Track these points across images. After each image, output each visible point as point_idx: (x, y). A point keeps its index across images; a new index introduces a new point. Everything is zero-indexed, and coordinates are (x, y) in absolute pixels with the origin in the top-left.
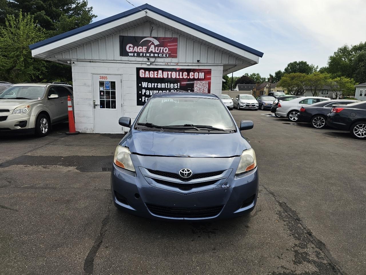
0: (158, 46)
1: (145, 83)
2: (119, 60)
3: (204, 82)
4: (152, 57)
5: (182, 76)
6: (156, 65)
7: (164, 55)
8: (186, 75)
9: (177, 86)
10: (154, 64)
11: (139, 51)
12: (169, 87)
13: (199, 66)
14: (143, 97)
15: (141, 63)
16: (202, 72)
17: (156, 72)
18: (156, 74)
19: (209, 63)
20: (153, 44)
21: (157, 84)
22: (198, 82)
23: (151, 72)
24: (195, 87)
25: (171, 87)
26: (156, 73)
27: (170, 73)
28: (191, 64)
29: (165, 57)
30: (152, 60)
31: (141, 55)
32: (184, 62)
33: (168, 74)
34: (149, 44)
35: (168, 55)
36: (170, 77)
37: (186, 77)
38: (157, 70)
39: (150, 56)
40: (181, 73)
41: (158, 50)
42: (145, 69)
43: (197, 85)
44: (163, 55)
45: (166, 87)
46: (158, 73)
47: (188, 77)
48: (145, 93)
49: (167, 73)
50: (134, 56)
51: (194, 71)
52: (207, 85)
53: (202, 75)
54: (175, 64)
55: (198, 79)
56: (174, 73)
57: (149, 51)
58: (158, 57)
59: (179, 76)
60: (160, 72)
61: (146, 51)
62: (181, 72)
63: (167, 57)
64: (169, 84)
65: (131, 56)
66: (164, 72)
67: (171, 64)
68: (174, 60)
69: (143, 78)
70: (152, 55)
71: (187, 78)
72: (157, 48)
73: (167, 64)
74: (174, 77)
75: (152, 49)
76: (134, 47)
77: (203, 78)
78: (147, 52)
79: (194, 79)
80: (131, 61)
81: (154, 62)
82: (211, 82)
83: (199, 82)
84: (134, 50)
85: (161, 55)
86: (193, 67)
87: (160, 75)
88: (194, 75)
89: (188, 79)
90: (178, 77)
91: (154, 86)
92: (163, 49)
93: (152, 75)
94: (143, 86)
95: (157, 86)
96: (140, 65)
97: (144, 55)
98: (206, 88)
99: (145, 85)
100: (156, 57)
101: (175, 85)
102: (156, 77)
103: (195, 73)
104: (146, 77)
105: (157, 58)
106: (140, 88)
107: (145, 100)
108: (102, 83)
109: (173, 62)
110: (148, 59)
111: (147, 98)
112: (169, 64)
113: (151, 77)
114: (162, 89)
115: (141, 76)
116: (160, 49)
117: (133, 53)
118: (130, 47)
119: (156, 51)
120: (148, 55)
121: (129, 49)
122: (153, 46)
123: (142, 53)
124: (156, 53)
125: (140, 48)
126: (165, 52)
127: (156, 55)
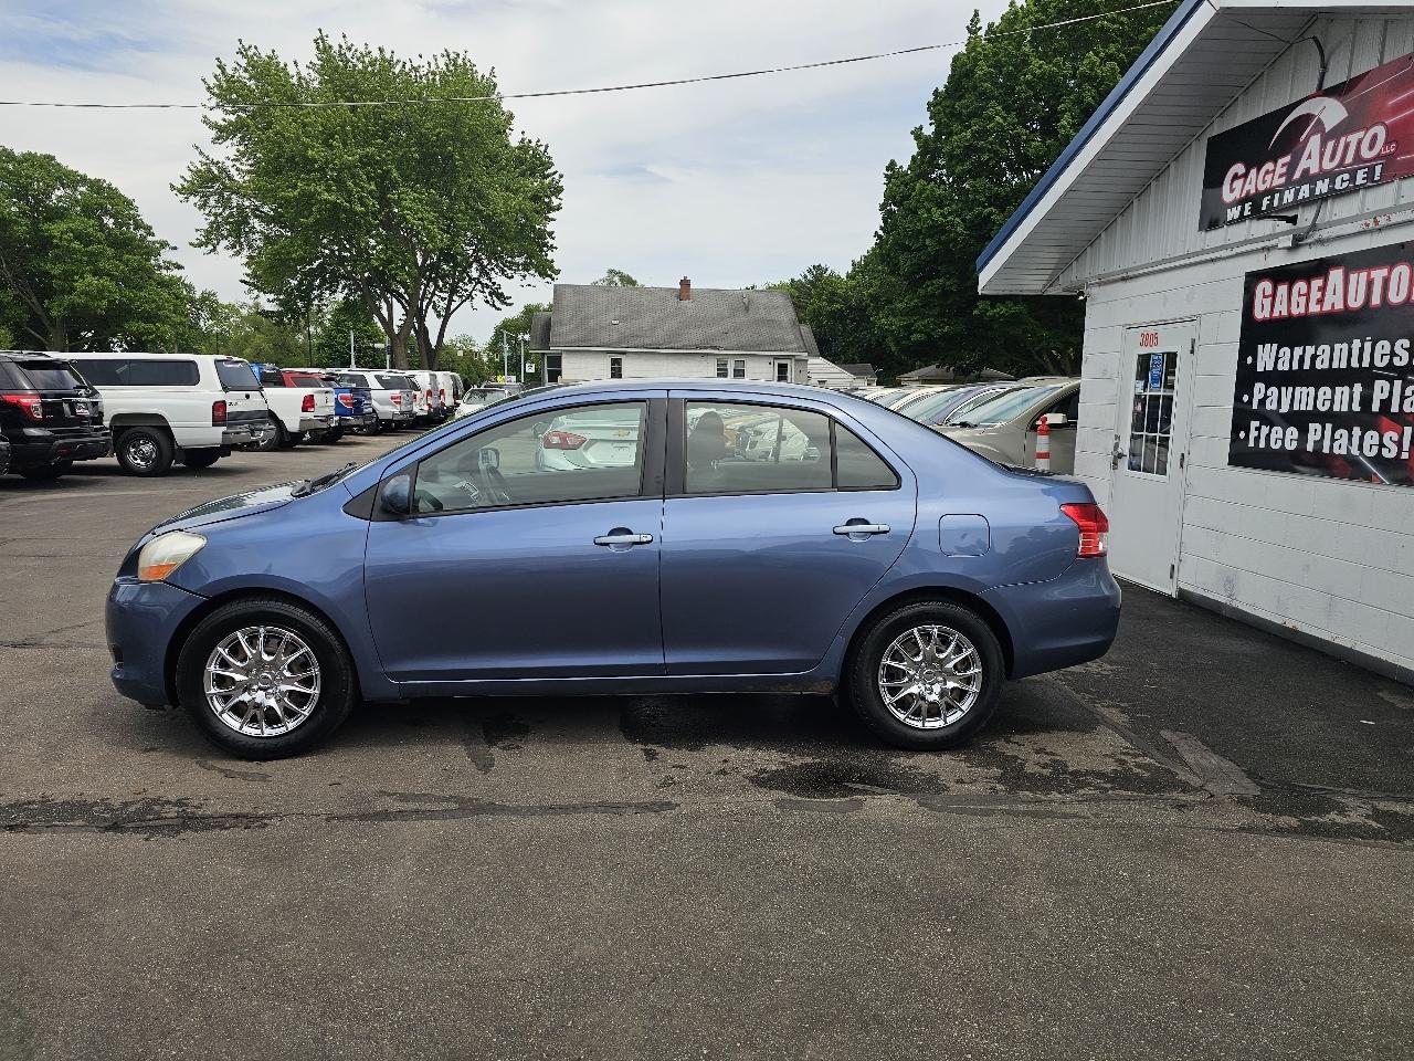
0: (1337, 133)
1: (1268, 347)
2: (1182, 257)
4: (1305, 203)
6: (1321, 242)
7: (1360, 178)
9: (1410, 350)
10: (1315, 236)
11: (1262, 188)
12: (1366, 364)
14: (1254, 424)
15: (1263, 244)
17: (1317, 283)
18: (1315, 295)
20: (1319, 126)
21: (1316, 350)
23: (1301, 286)
25: (1378, 363)
26: (1320, 289)
27: (1378, 275)
29: (1365, 187)
30: (1306, 217)
31: (1264, 208)
33: (1370, 284)
34: (1303, 137)
36: (1376, 300)
38: (1319, 269)
39: (1297, 204)
41: (1332, 158)
42: (1278, 276)
44: (1353, 178)
45: (1355, 364)
46: (1323, 289)
48: (1262, 403)
49: (1369, 275)
50: (1242, 218)
56: (1401, 273)
57: (1297, 175)
58: (1334, 194)
60: (1336, 275)
61: (1283, 180)
63: (1379, 184)
64: (1368, 346)
65: (1233, 222)
66: (1353, 277)
67: (1395, 218)
69: (1265, 322)
70: (1305, 191)
72: (1330, 144)
73: (1371, 224)
74: (1395, 297)
75: (1312, 157)
76: (1245, 176)
78: (1289, 183)
80: (1231, 247)
81: (1314, 227)
84: (1247, 188)
85: (1346, 176)
87: (1337, 293)
91: (1302, 359)
92: (1360, 142)
93: (1298, 300)
94: (1260, 369)
95: (1314, 357)
96: (1261, 256)
97: (1276, 203)
99: (1266, 357)
100: (1324, 198)
101: (1401, 344)
102: (1314, 308)
104: (1276, 314)
105: (1329, 202)
106: (1247, 377)
107: (1257, 439)
108: (1144, 363)
109: (1403, 201)
110: (1293, 220)
111: (1265, 430)
112: (1383, 221)
113: (1295, 311)
114: (1334, 378)
115: (1259, 314)
116: (1347, 146)
117: (1242, 202)
118: (1236, 177)
119: (1328, 165)
120: (1289, 196)
121: (1232, 190)
122: (1315, 141)
123: (1271, 192)
124: (1323, 175)
125: (1267, 172)
126: (1366, 154)
127: (1322, 187)
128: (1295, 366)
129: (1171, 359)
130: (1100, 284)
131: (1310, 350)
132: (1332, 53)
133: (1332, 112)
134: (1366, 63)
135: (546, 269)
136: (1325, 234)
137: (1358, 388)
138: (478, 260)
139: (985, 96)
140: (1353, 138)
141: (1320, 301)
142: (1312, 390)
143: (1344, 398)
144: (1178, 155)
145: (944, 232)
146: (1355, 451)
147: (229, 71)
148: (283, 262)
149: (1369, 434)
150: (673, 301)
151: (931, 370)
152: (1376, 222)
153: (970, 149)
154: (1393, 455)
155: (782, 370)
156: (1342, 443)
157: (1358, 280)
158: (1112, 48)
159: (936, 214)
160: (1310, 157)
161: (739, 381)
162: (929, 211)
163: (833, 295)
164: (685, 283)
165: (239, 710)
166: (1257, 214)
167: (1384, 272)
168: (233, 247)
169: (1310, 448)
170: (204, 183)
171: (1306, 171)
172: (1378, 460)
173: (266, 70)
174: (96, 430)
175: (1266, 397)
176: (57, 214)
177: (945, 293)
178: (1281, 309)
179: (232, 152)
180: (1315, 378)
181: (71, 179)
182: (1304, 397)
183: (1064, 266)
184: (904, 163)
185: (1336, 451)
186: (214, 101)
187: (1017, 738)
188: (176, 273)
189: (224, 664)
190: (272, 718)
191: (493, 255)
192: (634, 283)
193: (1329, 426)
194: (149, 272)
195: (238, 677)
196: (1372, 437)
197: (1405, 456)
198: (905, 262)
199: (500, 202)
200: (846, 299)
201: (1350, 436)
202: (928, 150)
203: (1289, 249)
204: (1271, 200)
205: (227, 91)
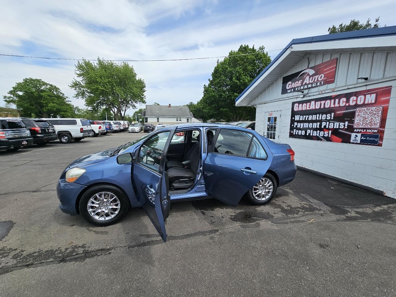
0: (313, 76)
1: (297, 116)
2: (278, 99)
3: (373, 108)
4: (306, 89)
5: (339, 103)
6: (309, 96)
7: (318, 84)
8: (344, 102)
9: (331, 116)
10: (308, 95)
11: (295, 86)
12: (320, 119)
13: (366, 85)
14: (295, 130)
15: (296, 97)
16: (371, 94)
17: (308, 104)
18: (308, 106)
19: (387, 76)
20: (308, 74)
21: (309, 116)
22: (363, 109)
23: (305, 104)
24: (356, 116)
25: (323, 118)
26: (309, 105)
27: (323, 102)
28: (353, 86)
29: (319, 86)
30: (306, 92)
31: (296, 90)
32: (344, 85)
33: (321, 104)
34: (305, 77)
35: (322, 83)
36: (322, 107)
37: (344, 104)
38: (309, 101)
39: (304, 89)
40: (337, 100)
41: (312, 80)
42: (299, 103)
43: (360, 114)
45: (318, 119)
46: (310, 105)
47: (347, 104)
48: (296, 126)
49: (320, 102)
50: (291, 92)
51: (357, 94)
52: (380, 112)
53: (371, 99)
54: (331, 91)
55: (364, 105)
56: (328, 102)
57: (304, 84)
58: (312, 87)
59: (334, 104)
60: (313, 102)
61: (301, 85)
62: (337, 98)
63: (322, 85)
64: (321, 116)
65: (289, 93)
67: (326, 92)
68: (331, 86)
70: (306, 87)
71: (345, 106)
72: (311, 78)
73: (321, 93)
74: (327, 106)
75: (307, 80)
76: (292, 84)
77: (373, 102)
78: (302, 85)
79: (356, 106)
80: (288, 97)
81: (308, 93)
82: (389, 107)
83: (365, 108)
84: (292, 86)
85: (315, 84)
86: (356, 89)
87: (313, 106)
88: (357, 101)
89: (347, 106)
90: (332, 106)
91: (305, 118)
92: (318, 77)
93: (304, 107)
94: (296, 120)
95: (308, 118)
96: (295, 99)
97: (299, 89)
98: (376, 116)
99: (297, 118)
100: (310, 88)
101: (328, 115)
102: (308, 109)
103: (359, 98)
104: (299, 110)
105: (311, 89)
106: (293, 121)
107: (295, 133)
108: (269, 119)
109: (328, 88)
110: (303, 92)
111: (297, 131)
112: (323, 92)
113: (303, 109)
114: (313, 121)
115: (295, 110)
116: (315, 78)
117: (291, 89)
118: (289, 84)
119: (311, 82)
120: (302, 88)
121: (288, 87)
122: (308, 77)
123: (298, 87)
124: (310, 84)
125: (297, 83)
126: (319, 79)
127: (310, 86)
128: (304, 119)
129: (275, 118)
130: (259, 104)
131: (307, 116)
132: (311, 60)
133: (312, 72)
134: (319, 62)
135: (144, 102)
136: (310, 95)
137: (318, 123)
138: (131, 100)
139: (221, 74)
140: (316, 77)
141: (309, 107)
142: (308, 124)
143: (315, 125)
144: (276, 80)
145: (214, 97)
146: (318, 135)
147: (80, 63)
148: (93, 101)
149: (321, 132)
150: (168, 108)
151: (212, 120)
152: (322, 93)
153: (219, 83)
154: (327, 136)
155: (188, 120)
156: (315, 133)
157: (318, 104)
158: (241, 67)
159: (213, 94)
160: (306, 80)
161: (180, 122)
162: (212, 93)
163: (195, 107)
164: (170, 105)
165: (98, 214)
166: (294, 91)
167: (324, 102)
168: (82, 98)
169: (308, 134)
170: (76, 85)
171: (306, 83)
172: (323, 137)
173: (88, 64)
174: (54, 134)
175: (297, 125)
176: (43, 91)
177: (215, 107)
178: (300, 109)
179: (81, 79)
180: (308, 122)
181: (46, 84)
182: (306, 125)
183: (252, 101)
184: (207, 85)
185: (314, 135)
186: (77, 69)
187: (276, 199)
188: (70, 103)
189: (93, 203)
190: (107, 215)
191: (134, 100)
192: (159, 105)
193: (312, 131)
194: (65, 103)
195: (97, 206)
196: (322, 133)
197: (330, 136)
198: (208, 101)
199: (135, 90)
200: (197, 108)
201: (317, 133)
202: (211, 83)
203: (302, 98)
204: (298, 89)
205: (80, 67)
